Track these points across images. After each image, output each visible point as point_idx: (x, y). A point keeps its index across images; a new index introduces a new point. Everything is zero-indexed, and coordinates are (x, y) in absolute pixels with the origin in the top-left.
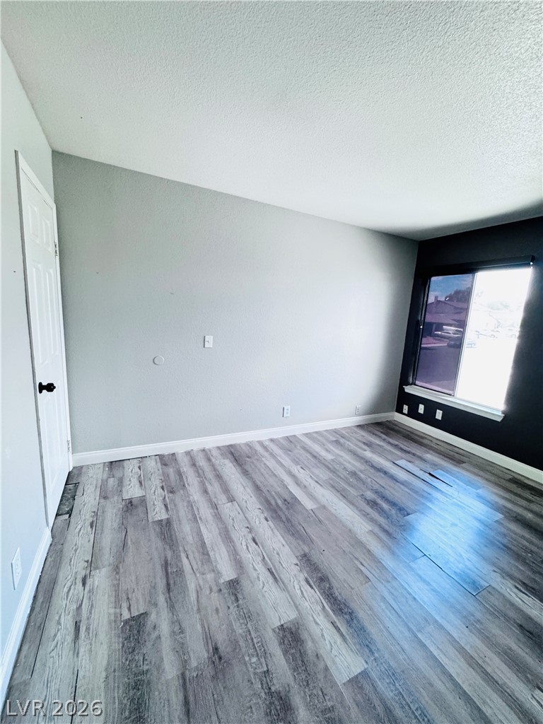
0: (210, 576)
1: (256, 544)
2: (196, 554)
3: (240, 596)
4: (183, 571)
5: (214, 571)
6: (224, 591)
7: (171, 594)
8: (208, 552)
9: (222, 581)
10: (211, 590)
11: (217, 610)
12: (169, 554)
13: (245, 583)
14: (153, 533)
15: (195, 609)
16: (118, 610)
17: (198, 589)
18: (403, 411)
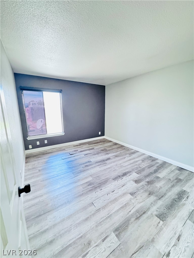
0: (133, 201)
1: (114, 191)
2: (127, 208)
3: (134, 192)
4: (136, 210)
5: (131, 201)
6: (135, 196)
7: (146, 211)
8: (124, 205)
9: (132, 197)
10: (137, 199)
11: (141, 196)
12: (133, 219)
13: (130, 191)
15: (145, 202)
16: (163, 226)
17: (139, 203)
18: (30, 148)
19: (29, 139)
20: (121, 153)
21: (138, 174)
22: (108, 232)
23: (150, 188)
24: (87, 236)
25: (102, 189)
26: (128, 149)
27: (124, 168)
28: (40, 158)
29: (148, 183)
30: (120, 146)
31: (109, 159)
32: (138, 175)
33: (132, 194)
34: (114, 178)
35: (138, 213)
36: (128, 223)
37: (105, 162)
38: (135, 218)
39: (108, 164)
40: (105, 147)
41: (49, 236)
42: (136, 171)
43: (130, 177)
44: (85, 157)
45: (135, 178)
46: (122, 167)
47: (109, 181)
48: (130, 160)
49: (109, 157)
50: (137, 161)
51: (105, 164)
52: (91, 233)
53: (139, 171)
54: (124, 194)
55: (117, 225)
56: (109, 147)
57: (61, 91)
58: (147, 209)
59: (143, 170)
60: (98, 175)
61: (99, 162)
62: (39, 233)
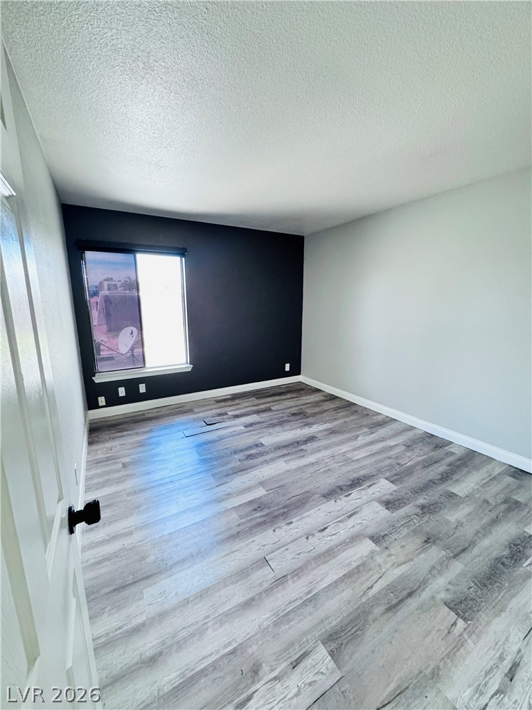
0: (379, 559)
1: (326, 528)
2: (363, 579)
3: (382, 534)
4: (388, 585)
5: (372, 557)
6: (385, 545)
7: (415, 588)
8: (354, 569)
9: (378, 548)
10: (390, 555)
11: (402, 547)
12: (378, 610)
13: (370, 531)
14: (358, 655)
15: (412, 563)
16: (465, 636)
17: (396, 565)
18: (100, 405)
19: (98, 379)
20: (345, 422)
21: (392, 482)
22: (307, 640)
23: (430, 524)
24: (250, 650)
25: (291, 523)
26: (366, 413)
27: (355, 466)
28: (125, 433)
29: (422, 509)
30: (343, 403)
31: (312, 439)
32: (394, 487)
33: (376, 539)
34: (326, 491)
35: (392, 595)
36: (363, 621)
37: (303, 447)
38: (386, 607)
39: (309, 452)
40: (302, 405)
41: (147, 644)
42: (388, 474)
43: (371, 491)
44: (245, 432)
45: (384, 495)
46: (348, 461)
47: (312, 499)
48: (371, 443)
49: (312, 435)
50: (391, 448)
51: (301, 454)
52: (260, 643)
53: (396, 475)
54: (354, 539)
55: (334, 623)
56: (315, 406)
57: (182, 252)
58: (419, 583)
59: (409, 472)
60: (281, 483)
61: (284, 447)
62: (121, 633)
